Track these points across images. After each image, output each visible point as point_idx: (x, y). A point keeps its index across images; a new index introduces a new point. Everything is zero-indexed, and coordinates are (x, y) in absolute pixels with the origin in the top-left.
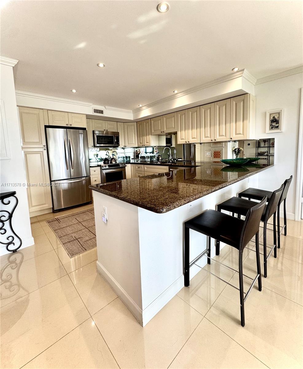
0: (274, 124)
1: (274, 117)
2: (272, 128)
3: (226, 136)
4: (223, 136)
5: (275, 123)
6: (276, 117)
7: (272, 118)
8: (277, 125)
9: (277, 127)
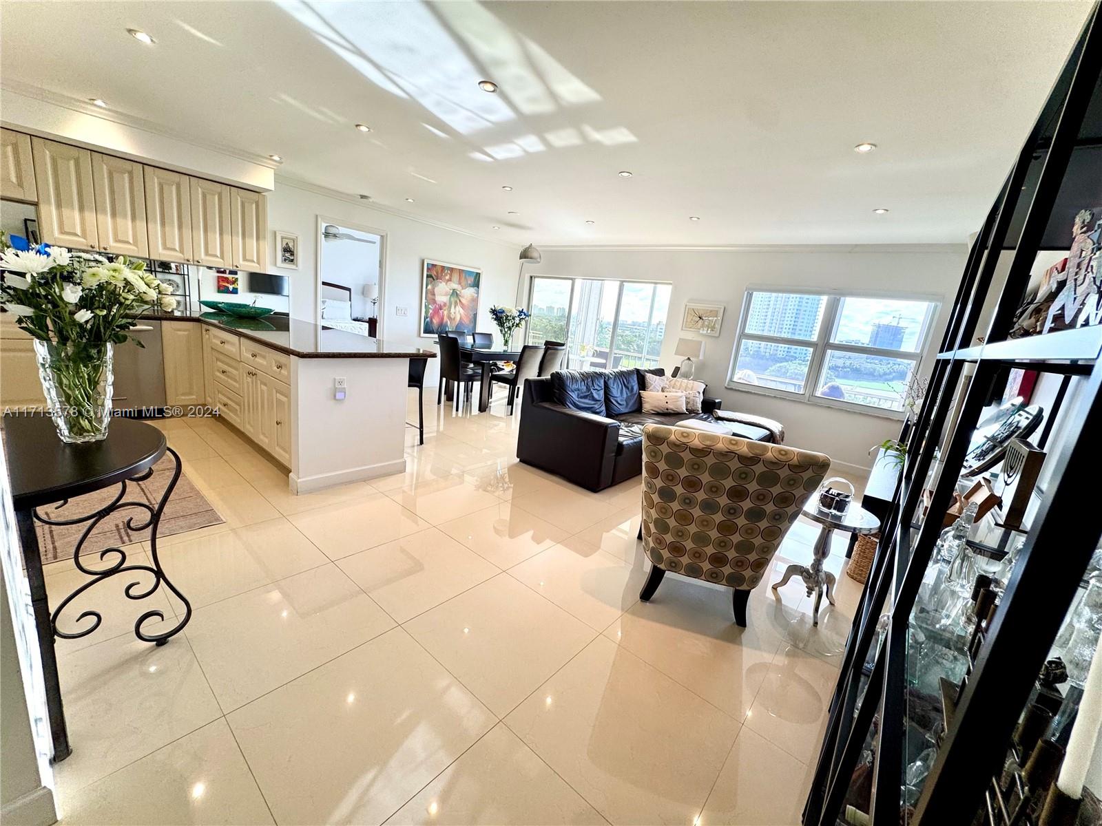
0: (288, 255)
1: (287, 244)
2: (285, 260)
3: (223, 259)
4: (216, 256)
5: (289, 253)
6: (291, 245)
7: (284, 245)
8: (292, 258)
9: (292, 261)
